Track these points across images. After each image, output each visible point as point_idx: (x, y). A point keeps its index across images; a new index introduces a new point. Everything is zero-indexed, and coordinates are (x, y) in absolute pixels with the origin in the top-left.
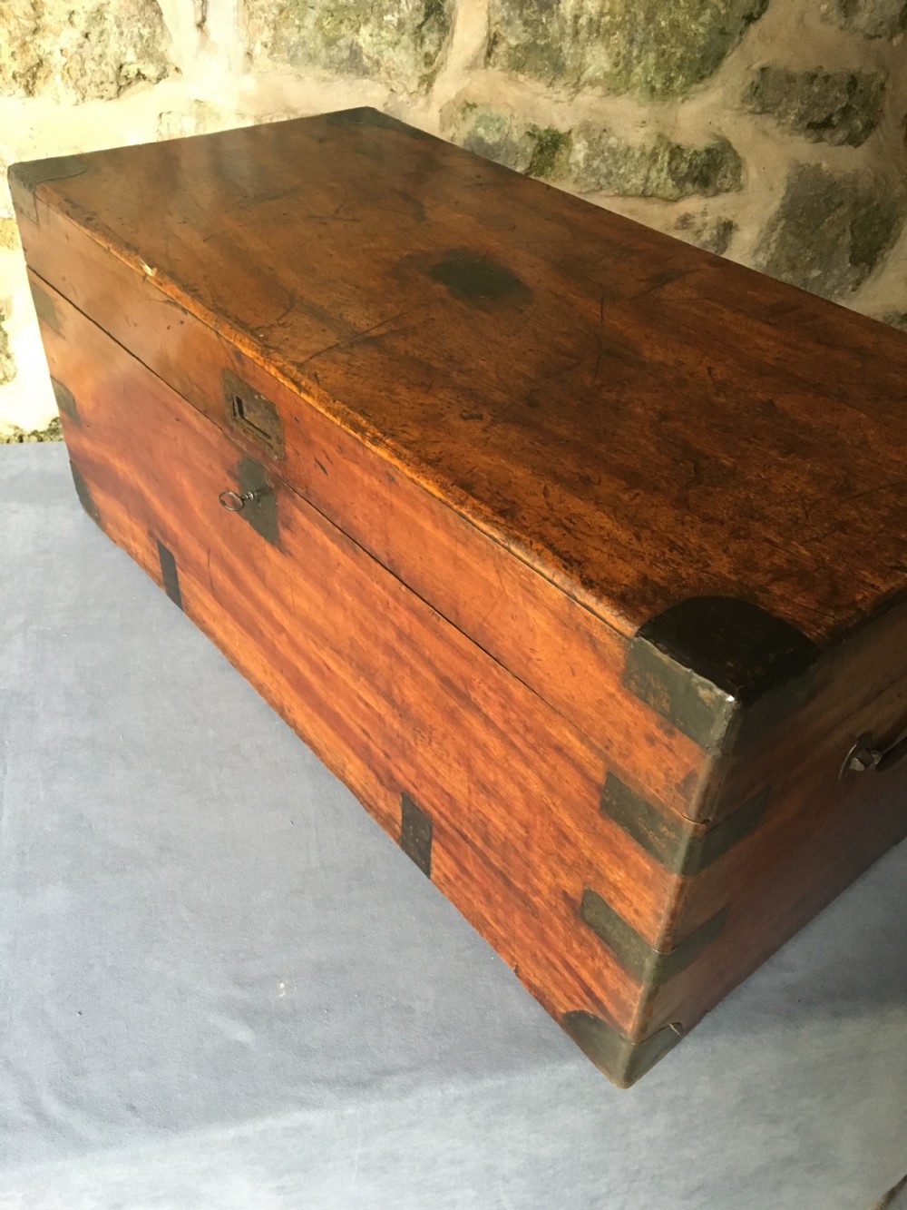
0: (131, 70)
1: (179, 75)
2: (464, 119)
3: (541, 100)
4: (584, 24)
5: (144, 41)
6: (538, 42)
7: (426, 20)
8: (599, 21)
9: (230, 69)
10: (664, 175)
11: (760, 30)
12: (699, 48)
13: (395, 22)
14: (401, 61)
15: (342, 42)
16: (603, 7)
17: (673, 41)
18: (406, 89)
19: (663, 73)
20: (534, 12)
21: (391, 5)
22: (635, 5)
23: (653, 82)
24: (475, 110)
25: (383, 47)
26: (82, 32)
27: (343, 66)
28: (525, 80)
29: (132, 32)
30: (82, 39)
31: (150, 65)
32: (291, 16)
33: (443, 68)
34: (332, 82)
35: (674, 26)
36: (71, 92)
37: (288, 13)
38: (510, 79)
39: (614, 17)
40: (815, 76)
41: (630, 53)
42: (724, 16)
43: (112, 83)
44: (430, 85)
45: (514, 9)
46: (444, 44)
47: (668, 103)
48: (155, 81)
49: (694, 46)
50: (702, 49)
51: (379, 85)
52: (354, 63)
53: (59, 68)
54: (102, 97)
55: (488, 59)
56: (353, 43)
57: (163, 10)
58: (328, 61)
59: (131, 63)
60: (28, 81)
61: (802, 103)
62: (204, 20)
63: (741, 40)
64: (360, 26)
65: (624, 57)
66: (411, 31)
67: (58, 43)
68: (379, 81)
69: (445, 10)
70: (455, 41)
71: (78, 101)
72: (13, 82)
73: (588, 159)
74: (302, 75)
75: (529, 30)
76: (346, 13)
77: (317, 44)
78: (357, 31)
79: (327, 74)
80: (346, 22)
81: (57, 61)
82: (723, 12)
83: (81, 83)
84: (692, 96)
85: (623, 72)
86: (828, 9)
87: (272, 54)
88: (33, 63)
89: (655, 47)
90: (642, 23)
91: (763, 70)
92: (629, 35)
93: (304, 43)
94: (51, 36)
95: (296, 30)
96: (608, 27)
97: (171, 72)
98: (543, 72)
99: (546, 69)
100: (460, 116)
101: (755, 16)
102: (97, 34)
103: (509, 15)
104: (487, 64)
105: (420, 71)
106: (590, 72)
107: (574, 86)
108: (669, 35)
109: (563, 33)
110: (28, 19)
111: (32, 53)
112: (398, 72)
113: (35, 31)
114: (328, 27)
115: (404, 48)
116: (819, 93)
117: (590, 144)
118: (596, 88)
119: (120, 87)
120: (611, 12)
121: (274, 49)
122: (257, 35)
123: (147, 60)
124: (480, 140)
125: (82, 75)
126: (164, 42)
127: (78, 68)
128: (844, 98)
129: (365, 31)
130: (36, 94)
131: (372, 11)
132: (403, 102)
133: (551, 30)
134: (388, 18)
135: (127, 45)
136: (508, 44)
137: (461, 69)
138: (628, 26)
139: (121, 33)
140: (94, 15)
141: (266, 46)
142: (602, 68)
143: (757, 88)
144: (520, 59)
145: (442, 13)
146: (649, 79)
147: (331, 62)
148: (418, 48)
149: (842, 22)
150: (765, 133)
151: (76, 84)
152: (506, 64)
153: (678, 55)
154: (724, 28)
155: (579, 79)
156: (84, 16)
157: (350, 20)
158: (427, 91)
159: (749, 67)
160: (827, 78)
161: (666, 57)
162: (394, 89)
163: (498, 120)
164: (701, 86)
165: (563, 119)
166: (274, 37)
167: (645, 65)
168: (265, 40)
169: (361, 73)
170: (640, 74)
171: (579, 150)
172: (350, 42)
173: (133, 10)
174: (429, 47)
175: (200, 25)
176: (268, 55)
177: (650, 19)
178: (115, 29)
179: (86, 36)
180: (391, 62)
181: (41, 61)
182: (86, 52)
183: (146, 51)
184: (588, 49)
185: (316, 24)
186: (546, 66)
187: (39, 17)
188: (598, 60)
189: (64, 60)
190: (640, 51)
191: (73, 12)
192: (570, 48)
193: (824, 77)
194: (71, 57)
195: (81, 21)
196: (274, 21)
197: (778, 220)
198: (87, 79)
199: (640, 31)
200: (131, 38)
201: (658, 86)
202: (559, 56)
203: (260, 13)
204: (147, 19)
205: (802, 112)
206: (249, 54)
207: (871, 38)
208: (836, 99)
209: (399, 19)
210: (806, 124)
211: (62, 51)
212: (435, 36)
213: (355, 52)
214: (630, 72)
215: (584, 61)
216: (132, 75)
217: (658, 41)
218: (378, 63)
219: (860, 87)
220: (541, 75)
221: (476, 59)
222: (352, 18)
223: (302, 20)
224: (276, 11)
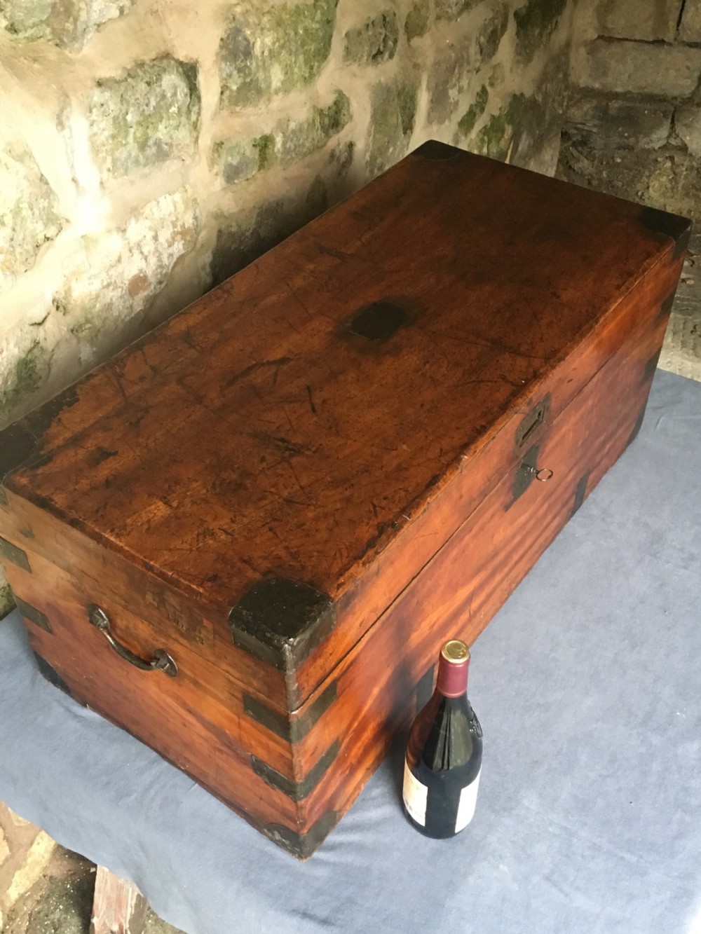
0: (41, 237)
1: (68, 224)
2: (219, 156)
3: (253, 119)
4: (267, 55)
5: (46, 211)
6: (247, 80)
7: (191, 99)
8: (274, 48)
9: (95, 201)
10: (319, 131)
11: (340, 9)
12: (321, 39)
13: (176, 110)
14: (183, 136)
15: (151, 142)
16: (273, 38)
17: (309, 41)
18: (189, 154)
19: (308, 65)
20: (242, 61)
21: (173, 100)
22: (288, 28)
23: (305, 74)
24: (223, 146)
25: (172, 132)
26: (11, 228)
27: (155, 159)
28: (240, 109)
29: (39, 208)
30: (12, 233)
31: (52, 227)
32: (119, 139)
33: (201, 127)
34: (150, 173)
35: (306, 31)
36: (9, 278)
37: (117, 138)
38: (232, 112)
39: (279, 42)
40: (368, 25)
41: (291, 61)
42: (326, 10)
43: (33, 256)
44: (198, 143)
45: (231, 65)
46: (200, 110)
47: (313, 84)
48: (55, 237)
49: (318, 39)
51: (175, 161)
52: (160, 154)
54: (27, 270)
55: (221, 106)
56: (156, 139)
57: (49, 181)
58: (145, 160)
59: (41, 232)
61: (367, 46)
63: (335, 20)
64: (158, 125)
66: (185, 112)
68: (174, 157)
69: (197, 86)
71: (13, 283)
73: (284, 143)
74: (134, 179)
75: (242, 75)
76: (150, 119)
77: (136, 151)
78: (157, 130)
79: (147, 170)
80: (151, 126)
82: (325, 7)
83: (14, 268)
84: (322, 71)
85: (290, 76)
89: (302, 51)
90: (293, 37)
91: (346, 35)
92: (289, 48)
93: (130, 155)
95: (124, 148)
96: (278, 50)
97: (64, 224)
98: (251, 99)
99: (253, 96)
100: (216, 155)
102: (20, 223)
103: (230, 69)
104: (220, 110)
105: (193, 137)
106: (274, 86)
107: (268, 99)
108: (306, 37)
109: (258, 67)
112: (182, 144)
114: (139, 135)
115: (183, 126)
116: (372, 35)
117: (283, 133)
118: (279, 94)
119: (36, 255)
120: (278, 40)
121: (115, 170)
122: (104, 165)
123: (49, 224)
124: (230, 165)
125: (15, 262)
126: (56, 205)
127: (12, 257)
128: (383, 31)
129: (161, 127)
131: (163, 110)
132: (188, 164)
133: (252, 69)
134: (172, 110)
135: (38, 220)
136: (231, 90)
137: (209, 123)
138: (287, 43)
140: (16, 210)
141: (110, 170)
142: (280, 79)
143: (347, 49)
144: (237, 97)
145: (196, 88)
146: (302, 73)
147: (147, 160)
148: (190, 122)
150: (355, 75)
151: (11, 270)
152: (229, 105)
153: (313, 49)
154: (328, 19)
155: (269, 94)
156: (10, 216)
157: (152, 123)
158: (198, 149)
159: (341, 36)
161: (308, 53)
162: (184, 158)
163: (237, 146)
164: (326, 62)
165: (267, 125)
166: (113, 161)
167: (299, 65)
168: (109, 166)
169: (164, 158)
170: (298, 72)
171: (279, 140)
173: (36, 191)
174: (194, 118)
175: (74, 179)
176: (112, 176)
177: (295, 33)
178: (29, 213)
179: (14, 229)
180: (178, 140)
182: (15, 242)
183: (48, 218)
184: (271, 70)
185: (134, 137)
186: (252, 94)
188: (277, 76)
190: (296, 58)
192: (262, 75)
193: (372, 23)
194: (6, 253)
195: (9, 220)
196: (111, 149)
197: (371, 128)
198: (18, 263)
199: (293, 44)
200: (39, 214)
201: (307, 75)
202: (258, 83)
203: (102, 148)
204: (44, 193)
205: (368, 51)
206: (102, 183)
208: (380, 34)
209: (178, 107)
210: (371, 58)
212: (195, 108)
213: (158, 144)
214: (292, 73)
215: (270, 79)
216: (41, 241)
218: (171, 145)
219: (387, 20)
220: (250, 102)
221: (215, 110)
222: (153, 121)
223: (126, 138)
224: (111, 142)
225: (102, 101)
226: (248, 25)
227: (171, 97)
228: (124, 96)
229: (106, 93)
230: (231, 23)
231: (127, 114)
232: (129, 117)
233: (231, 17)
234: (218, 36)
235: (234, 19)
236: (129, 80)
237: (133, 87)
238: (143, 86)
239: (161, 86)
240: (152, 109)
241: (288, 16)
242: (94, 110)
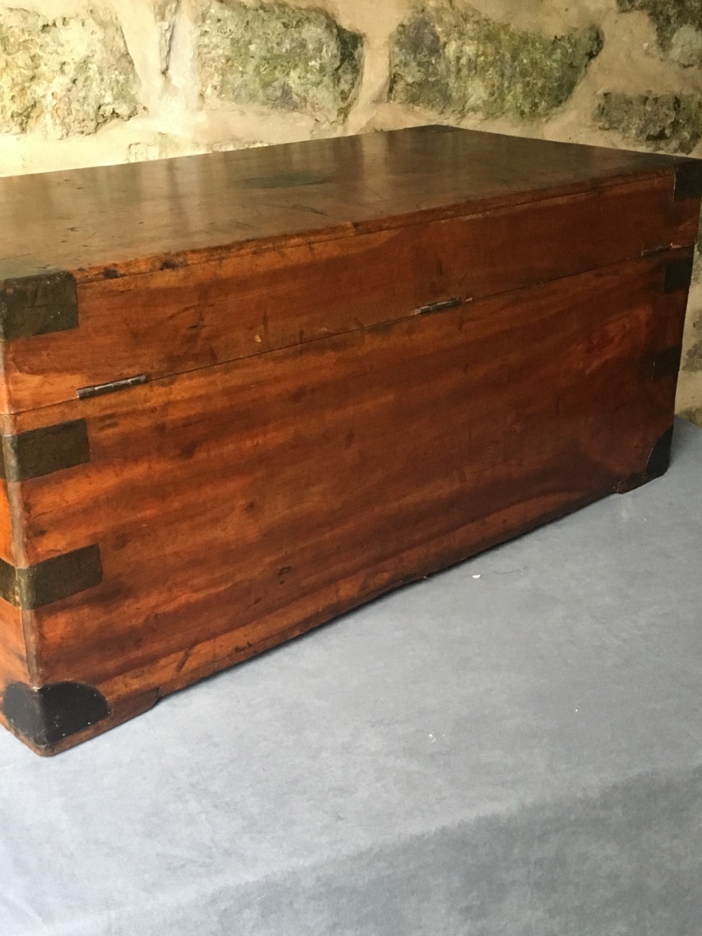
0: (108, 110)
1: (146, 112)
4: (465, 63)
5: (120, 85)
6: (430, 79)
7: (342, 64)
8: (476, 60)
9: (187, 107)
11: (599, 64)
12: (555, 79)
13: (318, 66)
14: (323, 97)
15: (276, 84)
16: (478, 50)
17: (534, 74)
18: (328, 119)
19: (530, 100)
20: (425, 56)
21: (315, 54)
22: (503, 48)
23: (522, 108)
25: (309, 86)
26: (71, 79)
27: (276, 103)
28: (420, 110)
29: (111, 78)
30: (71, 85)
31: (124, 105)
32: (235, 64)
33: (356, 103)
34: (269, 115)
35: (534, 63)
36: (59, 128)
37: (233, 62)
38: (408, 110)
39: (487, 57)
40: (647, 99)
41: (502, 84)
42: (571, 54)
43: (92, 120)
44: (346, 116)
45: (409, 54)
46: (356, 83)
47: (535, 124)
48: (126, 118)
49: (550, 78)
50: (557, 80)
51: (306, 117)
52: (286, 100)
53: (50, 108)
54: (82, 132)
55: (390, 94)
56: (284, 83)
57: (135, 62)
58: (265, 99)
59: (109, 104)
60: (23, 120)
61: (640, 120)
62: (167, 69)
63: (586, 72)
64: (290, 71)
65: (498, 87)
66: (331, 73)
67: (50, 88)
68: (306, 113)
69: (356, 57)
70: (364, 80)
71: (63, 136)
72: (11, 121)
74: (245, 111)
75: (422, 70)
76: (279, 60)
77: (256, 85)
78: (288, 74)
79: (265, 109)
80: (279, 68)
81: (49, 102)
82: (570, 51)
83: (67, 120)
84: (554, 116)
85: (498, 100)
86: (648, 46)
87: (220, 94)
88: (29, 105)
89: (521, 80)
90: (510, 60)
91: (606, 95)
92: (501, 70)
93: (246, 85)
94: (45, 82)
95: (240, 75)
96: (483, 65)
97: (140, 111)
98: (434, 102)
99: (438, 100)
101: (595, 53)
102: (83, 80)
103: (406, 58)
104: (389, 98)
105: (338, 105)
106: (472, 101)
107: (460, 112)
108: (531, 69)
109: (448, 71)
110: (28, 69)
111: (29, 96)
112: (321, 106)
113: (33, 78)
114: (264, 73)
115: (325, 86)
116: (651, 111)
118: (478, 113)
119: (98, 124)
120: (484, 54)
121: (222, 90)
122: (209, 80)
123: (121, 101)
125: (68, 114)
126: (135, 86)
127: (66, 108)
128: (673, 114)
129: (294, 74)
130: (28, 131)
131: (300, 59)
132: (325, 130)
133: (439, 69)
134: (313, 63)
135: (107, 89)
136: (406, 81)
137: (369, 102)
138: (499, 63)
139: (102, 80)
140: (81, 65)
141: (216, 88)
142: (481, 97)
143: (603, 109)
144: (416, 93)
145: (354, 58)
146: (519, 105)
147: (267, 99)
148: (336, 87)
149: (662, 55)
151: (63, 121)
152: (404, 98)
153: (540, 85)
154: (572, 63)
155: (464, 107)
156: (73, 66)
157: (282, 66)
158: (344, 121)
159: (595, 92)
160: (656, 100)
161: (531, 86)
162: (318, 119)
164: (560, 109)
166: (222, 81)
167: (514, 93)
168: (215, 84)
169: (292, 107)
170: (511, 101)
172: (282, 84)
173: (112, 61)
174: (344, 86)
175: (164, 73)
176: (218, 96)
177: (514, 58)
178: (97, 76)
179: (74, 82)
180: (315, 98)
181: (35, 103)
182: (72, 95)
183: (121, 94)
184: (469, 83)
185: (255, 70)
186: (437, 97)
187: (36, 68)
188: (477, 92)
189: (55, 102)
190: (510, 83)
191: (64, 63)
192: (455, 83)
193: (654, 99)
194: (60, 100)
195: (70, 70)
196: (222, 68)
198: (72, 118)
199: (508, 67)
200: (110, 83)
201: (526, 110)
202: (446, 89)
203: (211, 62)
204: (123, 68)
205: (641, 127)
206: (202, 95)
207: (685, 67)
208: (667, 116)
209: (321, 64)
210: (645, 136)
211: (53, 94)
212: (349, 77)
213: (286, 91)
214: (503, 100)
215: (466, 93)
216: (108, 114)
217: (524, 74)
218: (305, 99)
219: (682, 106)
220: (432, 106)
221: (381, 95)
222: (284, 64)
223: (244, 67)
224: (223, 61)
225: (220, 16)
226: (440, 21)
227: (313, 50)
228: (251, 24)
229: (226, 12)
230: (418, 13)
231: (250, 43)
232: (252, 48)
233: (420, 8)
234: (397, 20)
235: (423, 10)
236: (261, 11)
237: (263, 20)
238: (280, 25)
239: (300, 33)
240: (284, 50)
241: (507, 37)
242: (208, 22)
